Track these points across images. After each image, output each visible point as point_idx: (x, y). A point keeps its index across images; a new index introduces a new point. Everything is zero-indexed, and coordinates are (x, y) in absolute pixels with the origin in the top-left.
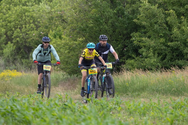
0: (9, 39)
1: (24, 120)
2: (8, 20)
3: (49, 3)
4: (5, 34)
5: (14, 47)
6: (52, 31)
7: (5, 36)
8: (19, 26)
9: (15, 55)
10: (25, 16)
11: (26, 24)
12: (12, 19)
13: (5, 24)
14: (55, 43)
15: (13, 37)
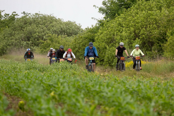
0: (136, 36)
1: (146, 96)
2: (136, 22)
3: (167, 9)
4: (134, 32)
5: (141, 42)
6: (170, 30)
7: (134, 33)
8: (145, 26)
9: (141, 48)
10: (150, 18)
11: (150, 24)
12: (140, 21)
13: (134, 25)
14: (171, 39)
15: (140, 34)
